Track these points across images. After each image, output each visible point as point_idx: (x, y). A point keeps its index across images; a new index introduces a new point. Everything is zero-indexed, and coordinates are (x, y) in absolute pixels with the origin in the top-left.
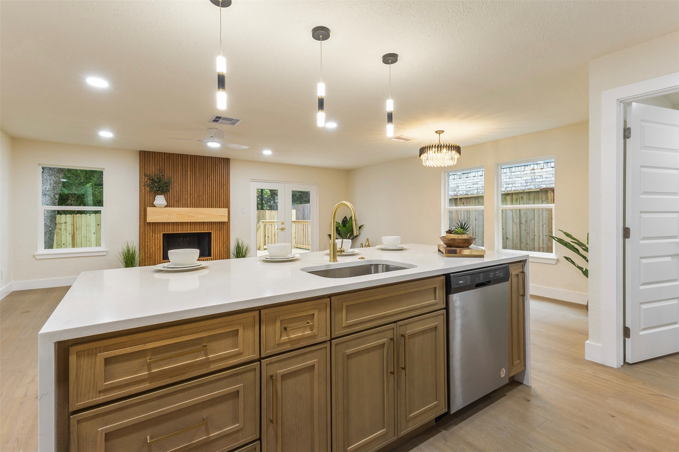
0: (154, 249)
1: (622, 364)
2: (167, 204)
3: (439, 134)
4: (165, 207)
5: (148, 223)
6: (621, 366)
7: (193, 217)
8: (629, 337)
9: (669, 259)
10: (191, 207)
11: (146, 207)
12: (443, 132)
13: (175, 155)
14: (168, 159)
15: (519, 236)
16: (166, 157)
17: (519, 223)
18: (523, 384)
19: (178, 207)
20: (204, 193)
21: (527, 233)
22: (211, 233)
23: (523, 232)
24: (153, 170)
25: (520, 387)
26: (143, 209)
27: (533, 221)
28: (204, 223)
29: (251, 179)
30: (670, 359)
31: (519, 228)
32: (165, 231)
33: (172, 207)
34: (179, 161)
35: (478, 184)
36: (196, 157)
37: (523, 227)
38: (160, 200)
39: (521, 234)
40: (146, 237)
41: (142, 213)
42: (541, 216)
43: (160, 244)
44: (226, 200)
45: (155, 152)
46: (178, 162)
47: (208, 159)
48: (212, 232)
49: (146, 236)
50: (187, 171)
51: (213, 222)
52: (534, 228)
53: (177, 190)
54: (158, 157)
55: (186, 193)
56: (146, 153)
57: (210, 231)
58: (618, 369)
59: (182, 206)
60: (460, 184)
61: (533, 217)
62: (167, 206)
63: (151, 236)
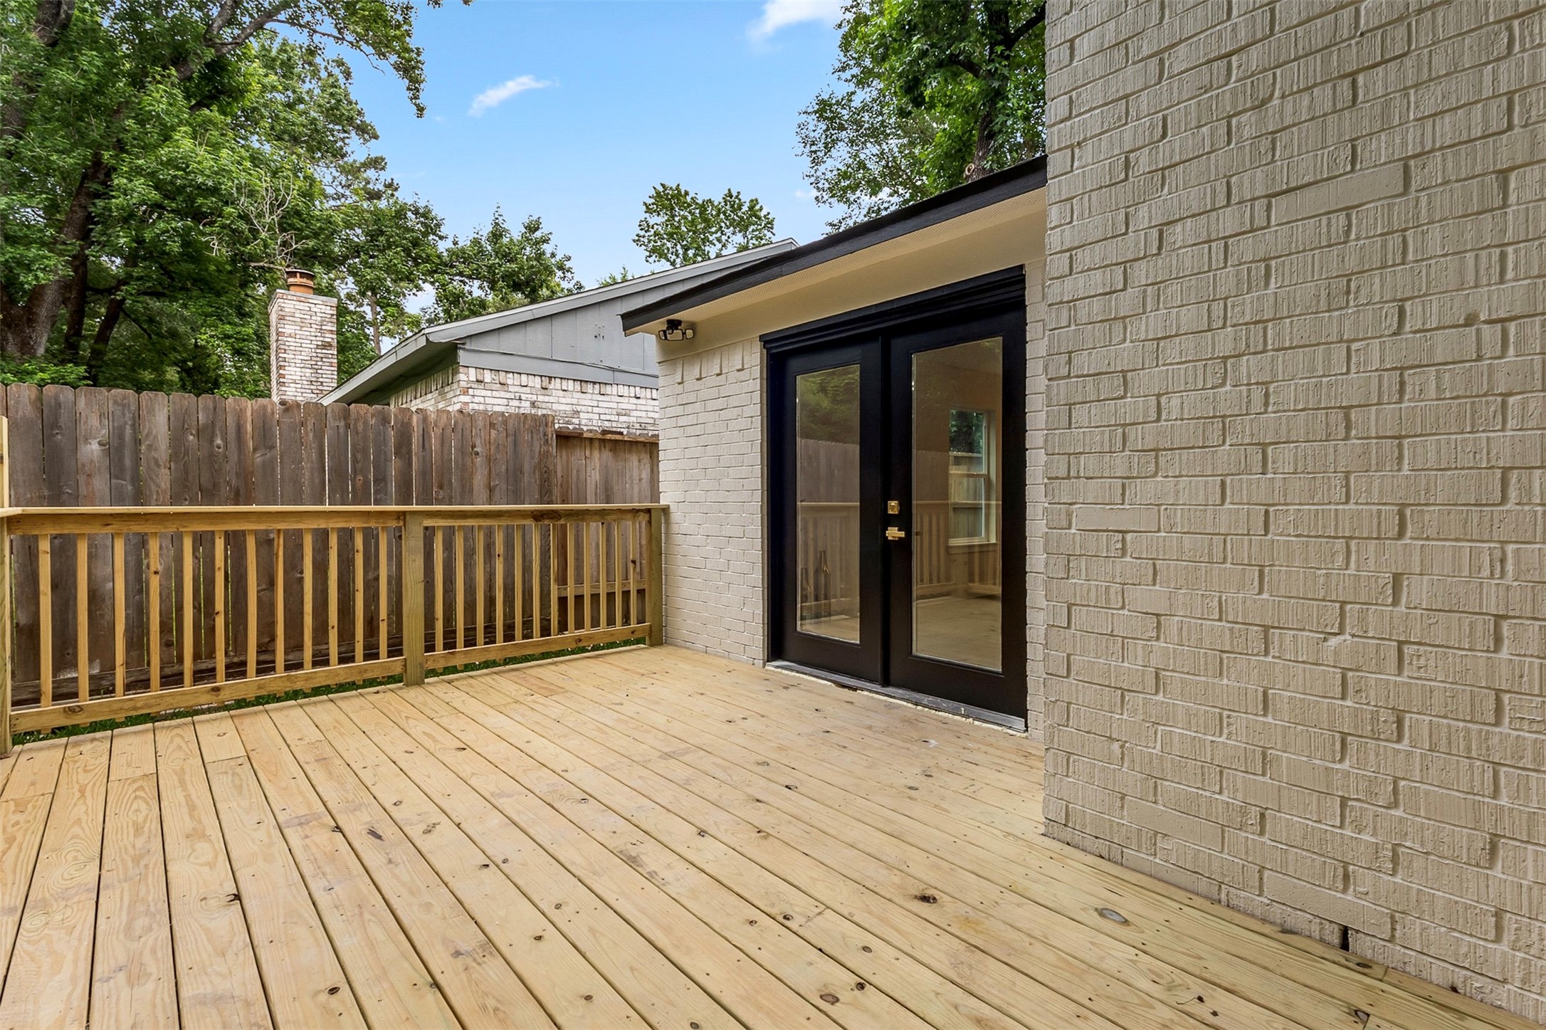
60: (583, 408)
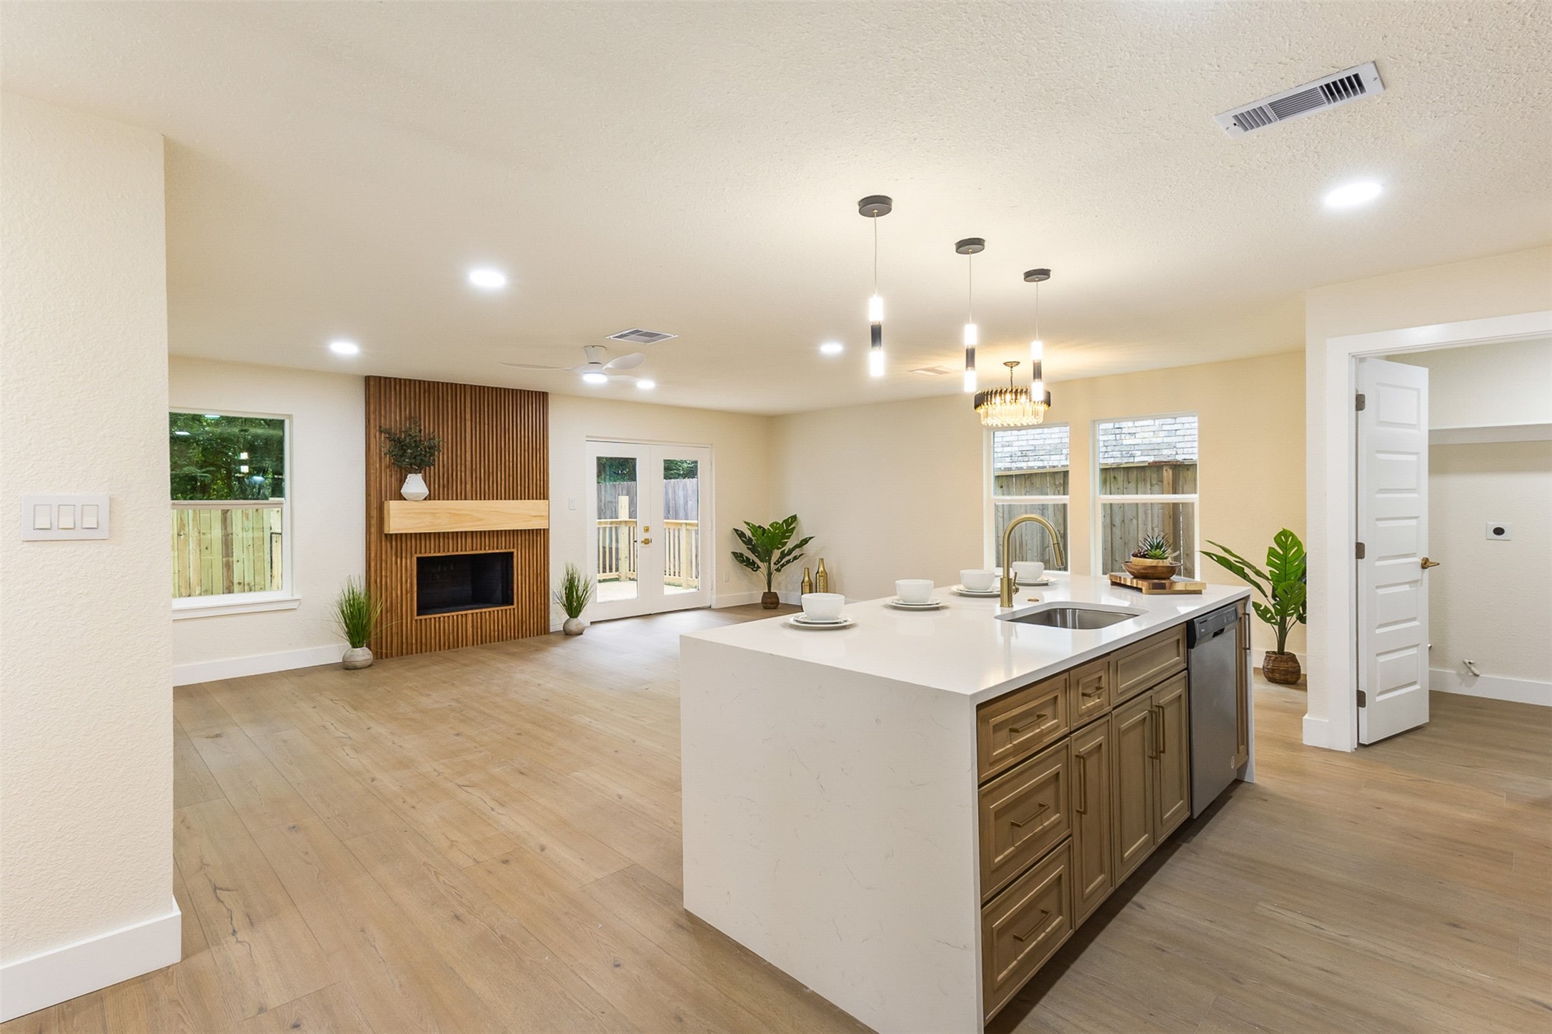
0: (399, 592)
1: (1356, 746)
2: (428, 493)
3: (1010, 368)
4: (425, 499)
5: (386, 535)
6: (1356, 749)
7: (481, 520)
8: (1364, 706)
9: (1406, 588)
10: (472, 499)
11: (383, 499)
12: (1018, 363)
13: (440, 385)
14: (427, 394)
15: (1110, 548)
16: (422, 391)
17: (1110, 524)
18: (1243, 781)
19: (448, 499)
20: (499, 467)
21: (1125, 543)
22: (512, 553)
23: (1118, 542)
24: (395, 419)
25: (1242, 785)
26: (374, 504)
27: (1135, 521)
28: (498, 533)
29: (587, 436)
30: (1410, 736)
31: (1110, 534)
32: (421, 553)
33: (434, 499)
34: (449, 399)
35: (1012, 446)
36: (482, 389)
37: (1117, 531)
38: (415, 485)
39: (1114, 544)
40: (383, 566)
41: (374, 513)
42: (1149, 511)
43: (411, 580)
44: (542, 483)
45: (400, 380)
46: (447, 401)
47: (507, 393)
48: (515, 551)
49: (383, 563)
50: (465, 420)
51: (517, 530)
52: (1138, 534)
53: (445, 462)
54: (407, 389)
55: (463, 469)
56: (382, 382)
57: (511, 550)
58: (1352, 752)
59: (454, 498)
61: (1135, 513)
62: (428, 498)
63: (394, 563)
